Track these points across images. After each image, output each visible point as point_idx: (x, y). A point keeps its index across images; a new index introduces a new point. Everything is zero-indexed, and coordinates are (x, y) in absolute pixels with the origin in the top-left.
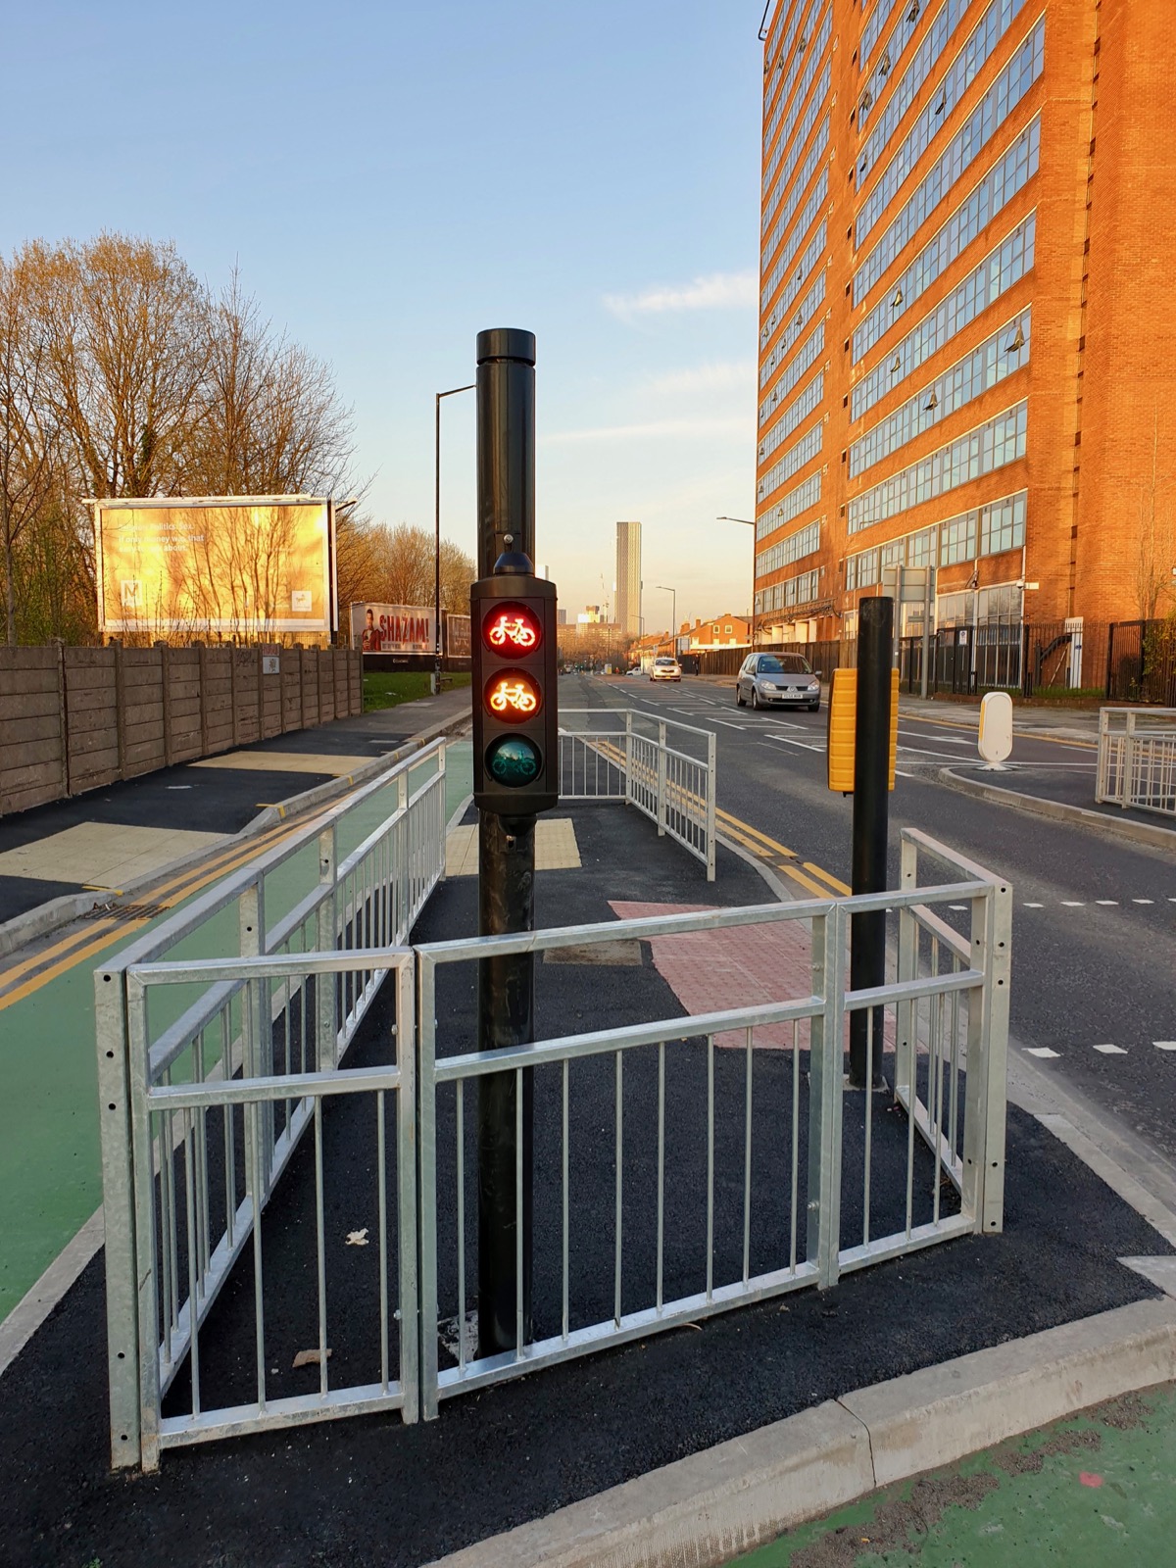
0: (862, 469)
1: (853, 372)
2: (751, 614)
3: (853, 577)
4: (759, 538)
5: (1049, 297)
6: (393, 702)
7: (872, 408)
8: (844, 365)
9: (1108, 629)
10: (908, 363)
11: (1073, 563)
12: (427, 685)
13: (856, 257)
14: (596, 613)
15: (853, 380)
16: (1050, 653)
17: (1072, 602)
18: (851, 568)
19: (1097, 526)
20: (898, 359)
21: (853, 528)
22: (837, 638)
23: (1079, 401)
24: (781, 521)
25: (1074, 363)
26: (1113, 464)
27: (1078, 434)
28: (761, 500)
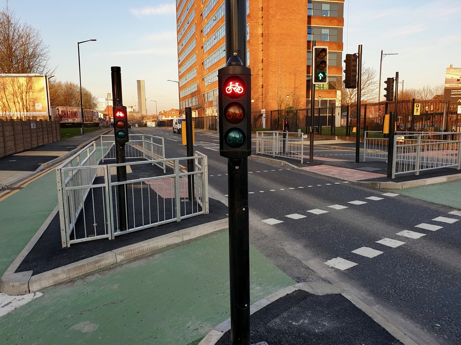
0: (208, 67)
1: (204, 39)
2: (178, 109)
3: (207, 98)
4: (180, 86)
5: (253, 22)
6: (70, 137)
7: (209, 50)
8: (201, 37)
9: (270, 112)
10: (219, 37)
11: (262, 95)
12: (80, 131)
13: (203, 5)
14: (132, 108)
15: (204, 41)
16: (257, 119)
17: (263, 105)
18: (206, 96)
19: (268, 85)
20: (216, 36)
21: (206, 84)
22: (204, 116)
23: (262, 50)
24: (186, 82)
25: (261, 40)
26: (271, 68)
27: (263, 59)
28: (180, 75)
